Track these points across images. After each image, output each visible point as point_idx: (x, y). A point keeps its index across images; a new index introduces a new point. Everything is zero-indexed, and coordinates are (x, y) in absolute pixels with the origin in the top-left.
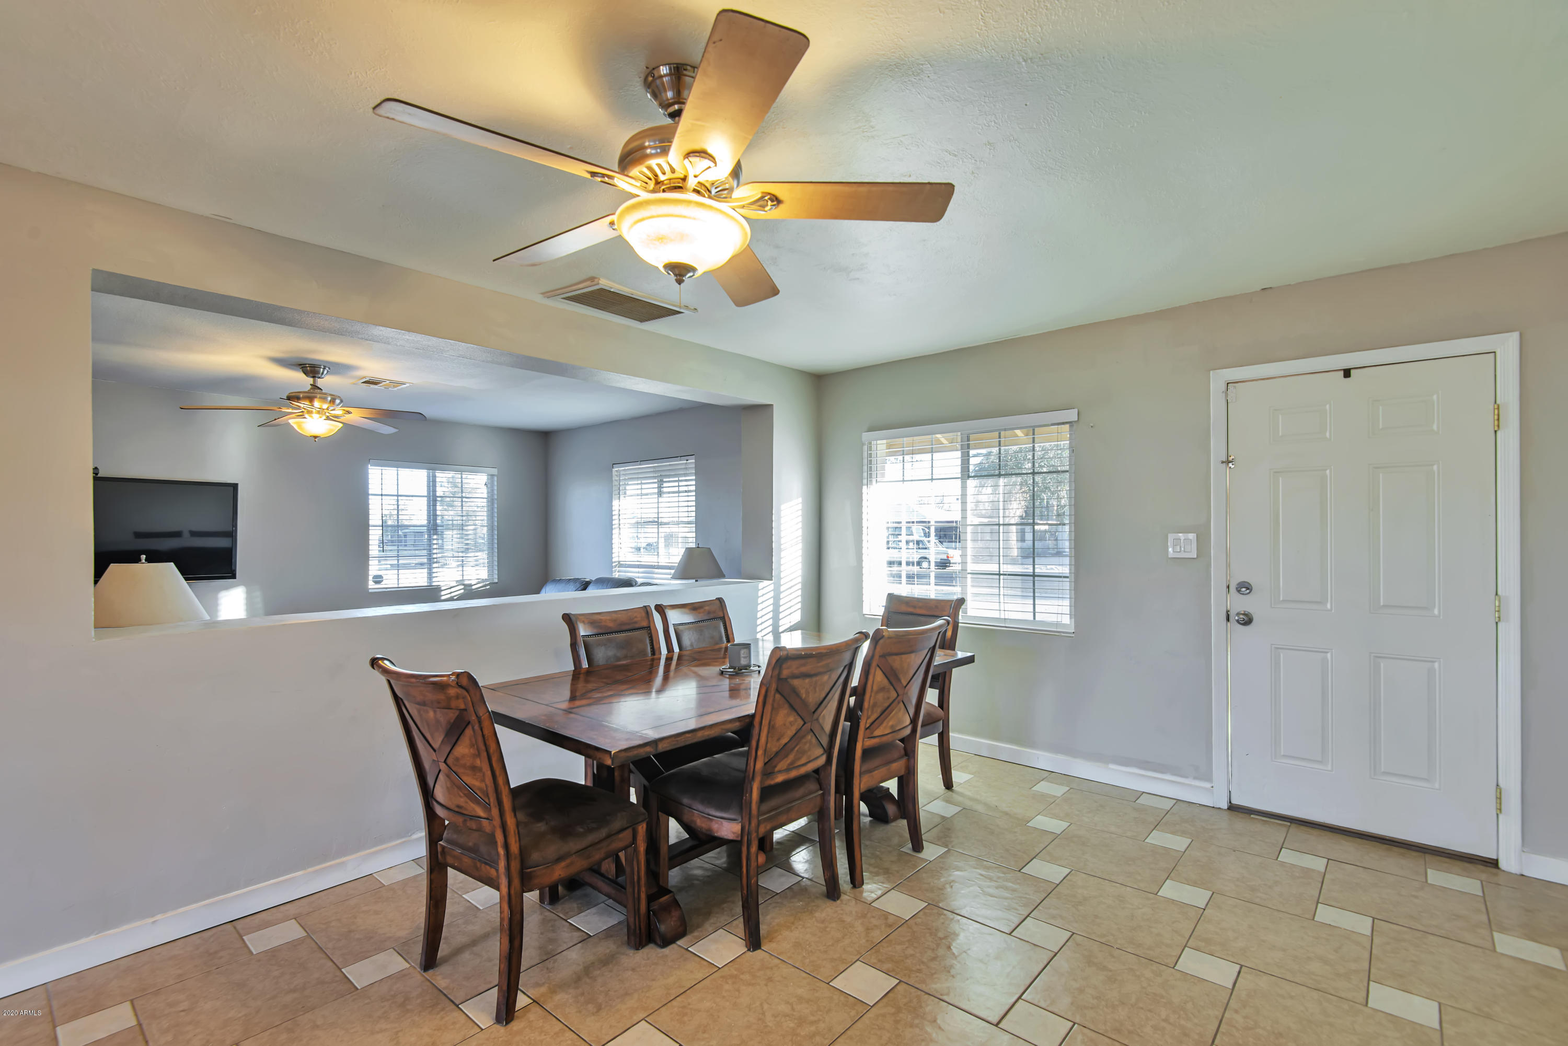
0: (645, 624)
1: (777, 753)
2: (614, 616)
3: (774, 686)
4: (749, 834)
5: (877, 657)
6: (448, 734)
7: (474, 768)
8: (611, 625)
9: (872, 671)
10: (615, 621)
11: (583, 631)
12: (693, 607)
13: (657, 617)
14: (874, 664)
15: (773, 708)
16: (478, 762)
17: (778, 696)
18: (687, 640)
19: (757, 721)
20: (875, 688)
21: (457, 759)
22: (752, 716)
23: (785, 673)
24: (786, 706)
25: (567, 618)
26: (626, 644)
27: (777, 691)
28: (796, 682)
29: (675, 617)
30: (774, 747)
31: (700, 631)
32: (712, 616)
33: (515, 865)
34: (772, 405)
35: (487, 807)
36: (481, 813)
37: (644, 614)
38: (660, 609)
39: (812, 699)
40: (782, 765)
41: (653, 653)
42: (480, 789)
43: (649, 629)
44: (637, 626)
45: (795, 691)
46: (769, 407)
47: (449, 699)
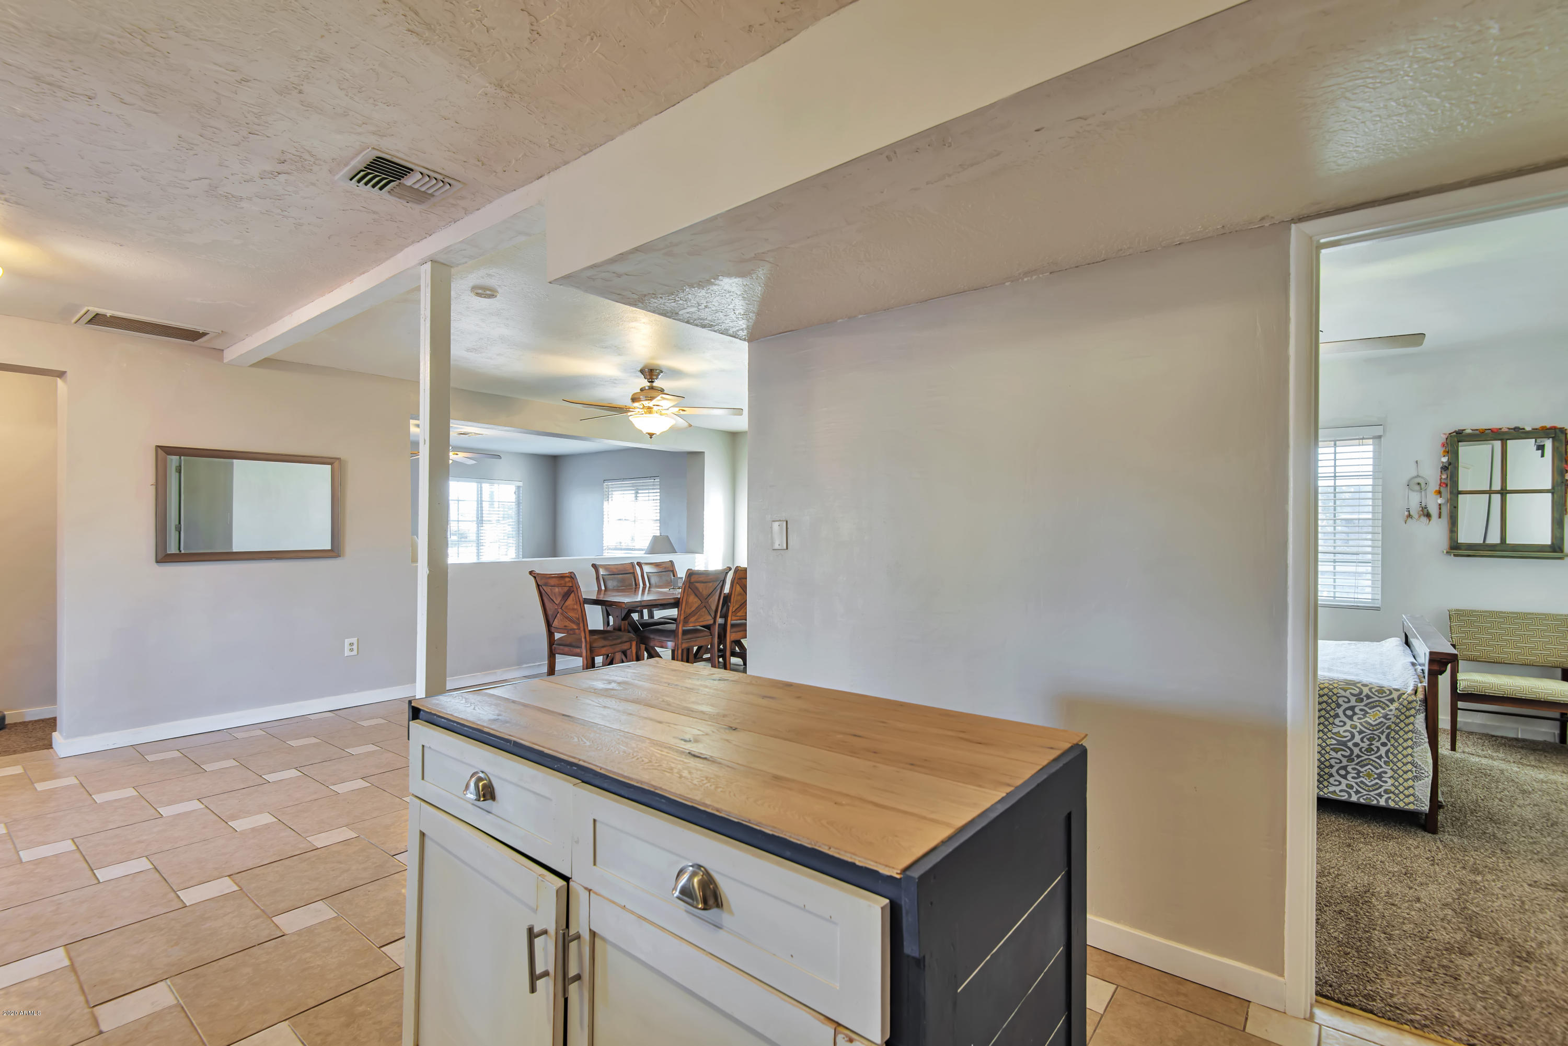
0: (631, 571)
1: (690, 614)
2: (616, 566)
3: (688, 585)
4: (678, 645)
5: (736, 579)
6: (563, 597)
7: (574, 609)
8: (615, 570)
9: (734, 585)
10: (617, 569)
11: (602, 572)
12: (657, 565)
13: (638, 568)
14: (735, 582)
15: (687, 595)
16: (576, 607)
17: (690, 589)
18: (653, 581)
19: (681, 600)
20: (736, 593)
21: (567, 606)
22: (680, 599)
23: (692, 580)
24: (693, 594)
25: (594, 566)
26: (623, 581)
27: (689, 587)
28: (697, 585)
29: (647, 569)
30: (689, 611)
31: (660, 577)
32: (667, 570)
33: (588, 646)
34: (703, 453)
35: (578, 624)
36: (575, 627)
37: (631, 566)
38: (639, 564)
39: (705, 593)
40: (693, 619)
41: (636, 585)
42: (576, 618)
43: (634, 574)
44: (628, 572)
45: (697, 588)
46: (701, 454)
47: (566, 583)
